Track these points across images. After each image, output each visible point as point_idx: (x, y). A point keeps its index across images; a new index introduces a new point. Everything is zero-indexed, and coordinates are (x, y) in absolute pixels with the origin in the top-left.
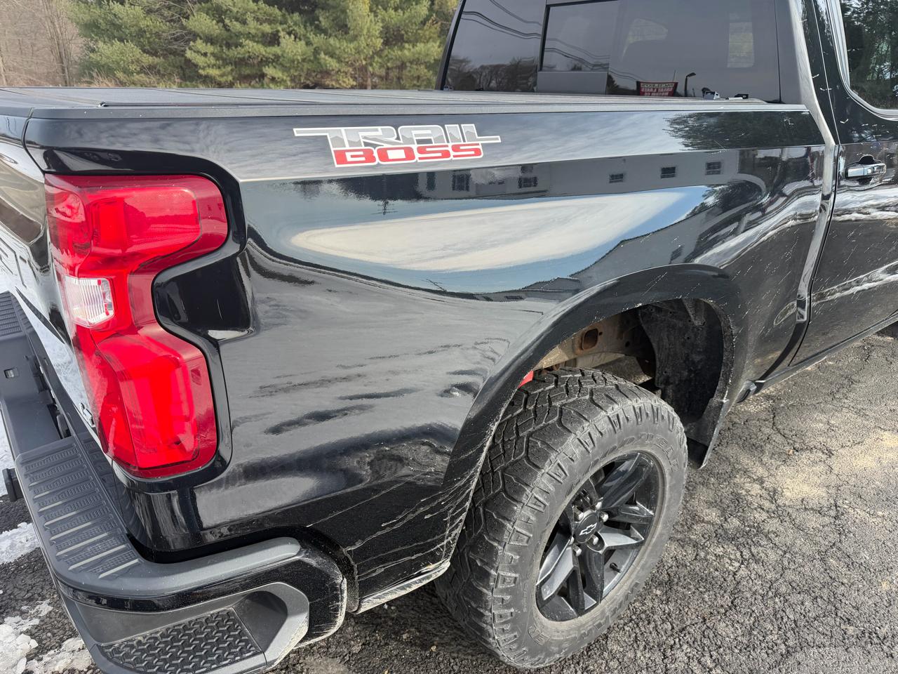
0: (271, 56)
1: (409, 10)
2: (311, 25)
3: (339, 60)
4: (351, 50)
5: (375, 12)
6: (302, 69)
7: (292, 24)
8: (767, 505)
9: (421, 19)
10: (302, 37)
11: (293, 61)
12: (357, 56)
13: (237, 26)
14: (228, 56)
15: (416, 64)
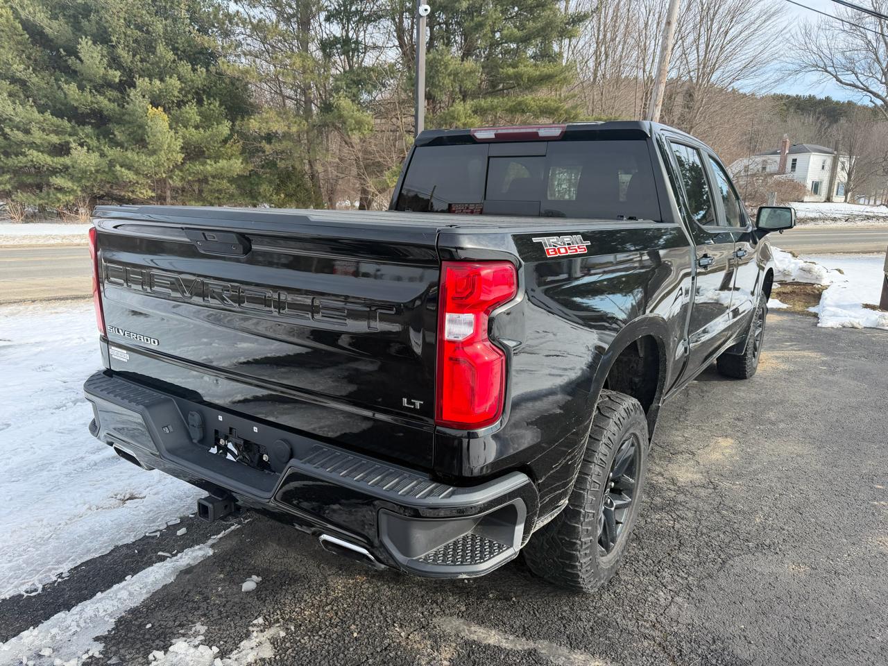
0: (59, 166)
1: (210, 129)
2: (105, 138)
3: (137, 172)
4: (151, 164)
5: (175, 129)
6: (95, 180)
7: (83, 136)
8: (672, 487)
9: (223, 138)
10: (94, 149)
11: (85, 172)
12: (157, 169)
13: (20, 136)
14: (6, 164)
15: (219, 179)
